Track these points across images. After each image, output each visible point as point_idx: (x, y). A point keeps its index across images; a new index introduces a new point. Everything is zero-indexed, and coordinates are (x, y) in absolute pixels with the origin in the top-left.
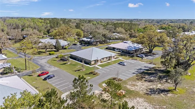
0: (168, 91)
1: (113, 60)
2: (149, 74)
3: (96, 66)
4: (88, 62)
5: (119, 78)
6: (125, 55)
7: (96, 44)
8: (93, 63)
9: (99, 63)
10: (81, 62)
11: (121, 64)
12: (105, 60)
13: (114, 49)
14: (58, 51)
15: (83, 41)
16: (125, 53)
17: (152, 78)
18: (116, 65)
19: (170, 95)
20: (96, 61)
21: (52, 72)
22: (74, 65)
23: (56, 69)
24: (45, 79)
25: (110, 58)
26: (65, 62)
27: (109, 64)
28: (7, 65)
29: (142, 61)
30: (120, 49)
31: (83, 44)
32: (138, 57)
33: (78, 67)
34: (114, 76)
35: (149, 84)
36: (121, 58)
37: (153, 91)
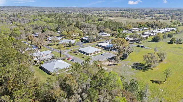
0: (115, 65)
1: (99, 52)
2: (112, 59)
3: (91, 55)
4: (87, 54)
5: (100, 60)
6: (105, 50)
7: (91, 41)
8: (89, 54)
9: (92, 54)
10: (85, 54)
11: (102, 55)
12: (95, 53)
13: (100, 46)
14: (70, 47)
15: (83, 39)
16: (106, 49)
17: (113, 61)
18: (100, 55)
19: (115, 66)
20: (91, 53)
21: (72, 58)
22: (81, 55)
23: (73, 57)
24: (71, 61)
25: (97, 52)
26: (77, 54)
27: (97, 55)
28: (53, 55)
29: (112, 53)
30: (103, 47)
31: (83, 41)
32: (111, 51)
33: (83, 56)
34: (98, 60)
35: (110, 62)
36: (103, 52)
37: (110, 65)
